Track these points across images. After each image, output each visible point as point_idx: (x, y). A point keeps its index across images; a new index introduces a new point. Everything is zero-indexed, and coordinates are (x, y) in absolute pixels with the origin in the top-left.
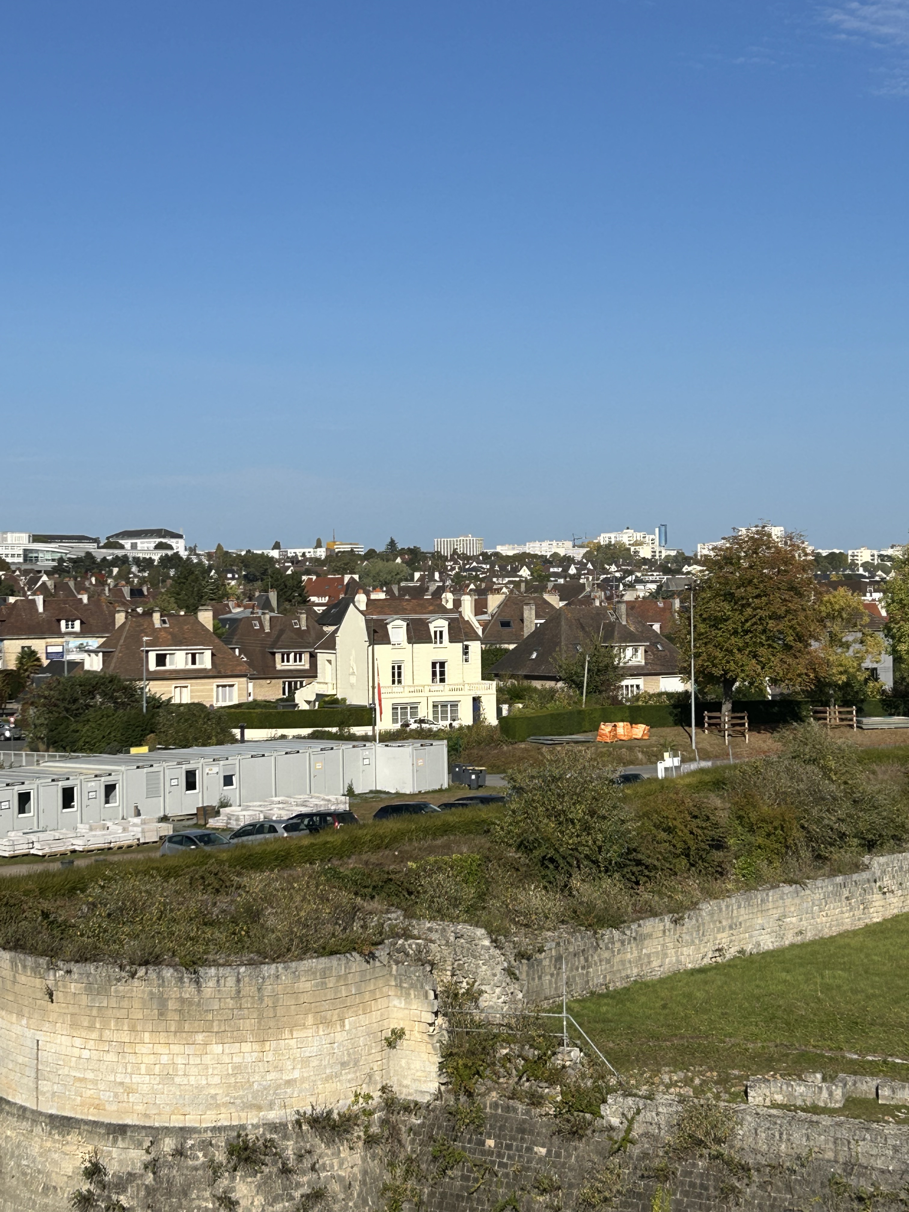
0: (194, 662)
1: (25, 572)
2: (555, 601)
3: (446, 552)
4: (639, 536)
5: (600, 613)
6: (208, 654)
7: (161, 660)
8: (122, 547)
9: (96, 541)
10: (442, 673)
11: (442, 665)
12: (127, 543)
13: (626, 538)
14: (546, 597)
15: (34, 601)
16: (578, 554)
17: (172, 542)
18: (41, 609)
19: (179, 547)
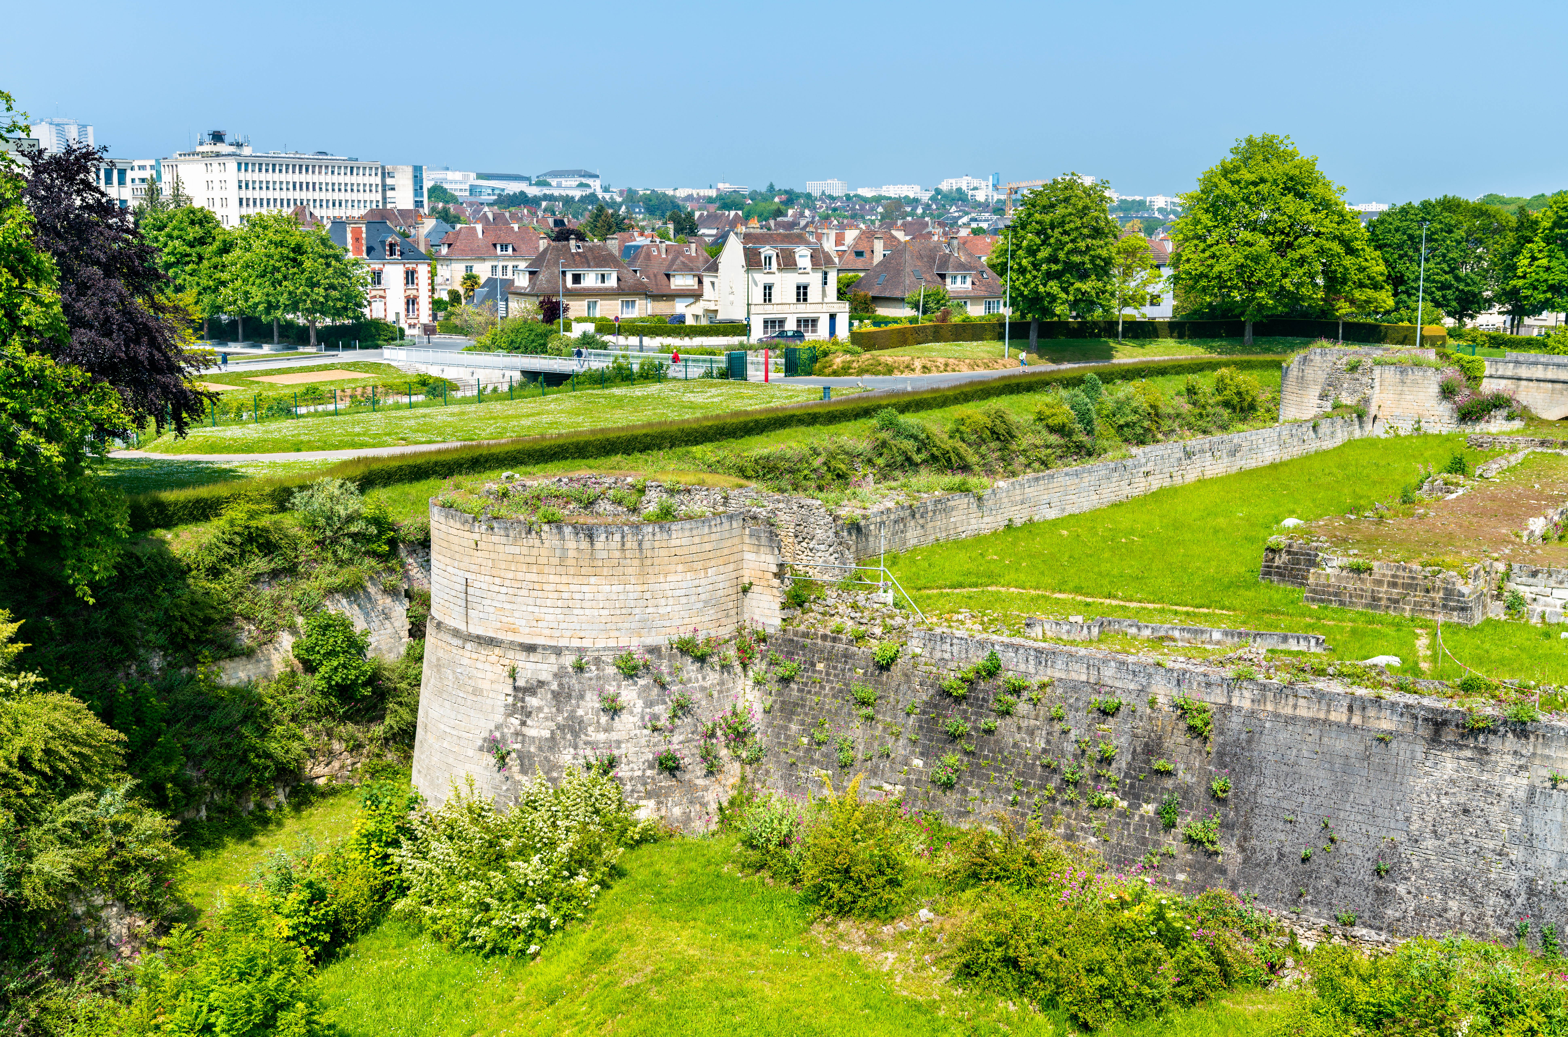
0: (603, 281)
1: (471, 204)
2: (900, 236)
3: (816, 193)
4: (975, 183)
5: (937, 247)
6: (614, 276)
7: (577, 279)
8: (549, 185)
9: (528, 179)
10: (805, 294)
11: (805, 288)
12: (554, 182)
13: (965, 183)
14: (894, 232)
15: (474, 229)
16: (925, 197)
17: (590, 181)
18: (480, 235)
19: (596, 185)
